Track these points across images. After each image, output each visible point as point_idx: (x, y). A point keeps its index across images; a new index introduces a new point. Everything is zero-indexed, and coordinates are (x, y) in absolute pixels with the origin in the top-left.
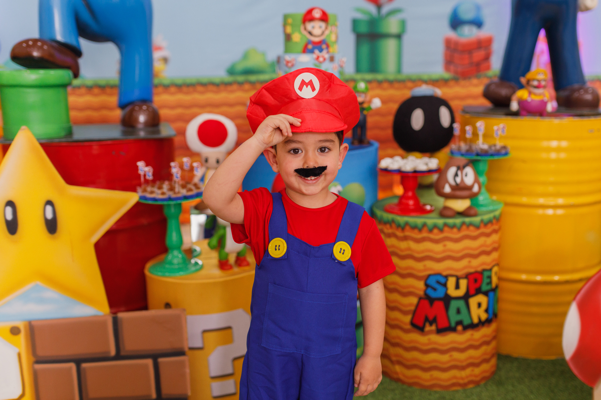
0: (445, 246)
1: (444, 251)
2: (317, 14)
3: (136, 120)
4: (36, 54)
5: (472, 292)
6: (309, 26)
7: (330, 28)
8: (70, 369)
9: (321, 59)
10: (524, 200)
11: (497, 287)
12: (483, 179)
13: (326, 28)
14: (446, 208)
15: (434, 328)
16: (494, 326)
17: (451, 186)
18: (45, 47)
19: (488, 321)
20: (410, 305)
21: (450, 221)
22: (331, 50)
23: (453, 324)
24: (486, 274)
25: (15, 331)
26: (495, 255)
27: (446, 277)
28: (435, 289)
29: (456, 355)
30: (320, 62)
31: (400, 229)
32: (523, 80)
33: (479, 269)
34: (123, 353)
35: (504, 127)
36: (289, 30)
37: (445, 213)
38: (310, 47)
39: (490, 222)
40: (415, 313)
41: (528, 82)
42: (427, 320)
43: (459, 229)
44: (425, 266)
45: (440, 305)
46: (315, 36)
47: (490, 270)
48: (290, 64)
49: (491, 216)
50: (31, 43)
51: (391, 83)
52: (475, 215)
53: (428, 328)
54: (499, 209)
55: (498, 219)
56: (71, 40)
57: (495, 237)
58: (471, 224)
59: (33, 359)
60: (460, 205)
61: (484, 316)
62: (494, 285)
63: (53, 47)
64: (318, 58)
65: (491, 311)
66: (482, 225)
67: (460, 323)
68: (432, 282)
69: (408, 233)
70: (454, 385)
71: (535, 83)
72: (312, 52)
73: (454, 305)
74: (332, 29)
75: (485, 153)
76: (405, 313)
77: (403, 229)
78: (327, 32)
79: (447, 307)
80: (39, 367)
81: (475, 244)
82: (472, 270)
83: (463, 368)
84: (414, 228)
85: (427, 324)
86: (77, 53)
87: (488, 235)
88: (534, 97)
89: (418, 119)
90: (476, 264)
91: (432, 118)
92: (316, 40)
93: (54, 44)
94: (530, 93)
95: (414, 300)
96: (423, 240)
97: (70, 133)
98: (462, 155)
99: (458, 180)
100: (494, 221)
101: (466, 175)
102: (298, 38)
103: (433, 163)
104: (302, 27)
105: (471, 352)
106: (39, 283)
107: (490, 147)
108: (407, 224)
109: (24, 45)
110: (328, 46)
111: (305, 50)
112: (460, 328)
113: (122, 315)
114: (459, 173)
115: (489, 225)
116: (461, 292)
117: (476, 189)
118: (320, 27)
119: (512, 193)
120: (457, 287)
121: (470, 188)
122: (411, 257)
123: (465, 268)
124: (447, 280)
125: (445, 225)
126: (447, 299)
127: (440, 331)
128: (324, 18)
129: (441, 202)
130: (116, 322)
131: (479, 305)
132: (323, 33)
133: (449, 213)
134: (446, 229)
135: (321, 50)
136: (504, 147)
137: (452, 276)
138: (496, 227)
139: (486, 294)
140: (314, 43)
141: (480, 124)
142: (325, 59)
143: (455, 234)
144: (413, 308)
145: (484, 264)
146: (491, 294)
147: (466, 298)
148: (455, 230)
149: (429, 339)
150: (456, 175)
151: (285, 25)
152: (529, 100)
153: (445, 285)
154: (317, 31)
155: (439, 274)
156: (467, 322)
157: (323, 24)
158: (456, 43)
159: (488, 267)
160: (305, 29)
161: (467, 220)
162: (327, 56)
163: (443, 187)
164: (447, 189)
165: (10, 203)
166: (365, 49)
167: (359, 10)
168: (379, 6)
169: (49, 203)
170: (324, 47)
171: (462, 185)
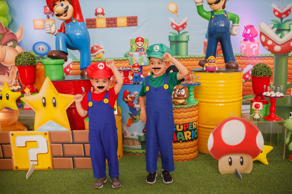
2: (140, 39)
3: (85, 74)
4: (54, 55)
5: (185, 130)
6: (137, 43)
8: (60, 145)
9: (141, 54)
12: (192, 93)
14: (177, 102)
16: (195, 142)
17: (177, 95)
18: (57, 53)
19: (192, 140)
21: (177, 106)
23: (179, 140)
24: (190, 124)
26: (194, 118)
29: (180, 150)
32: (207, 60)
34: (74, 142)
36: (132, 45)
39: (191, 107)
41: (209, 60)
43: (180, 109)
45: (174, 134)
46: (139, 47)
47: (192, 123)
48: (131, 56)
49: (192, 105)
50: (53, 52)
52: (186, 105)
54: (197, 103)
56: (65, 51)
57: (193, 112)
58: (184, 108)
59: (50, 142)
60: (181, 101)
61: (190, 138)
62: (194, 128)
63: (59, 53)
64: (140, 53)
65: (193, 137)
66: (188, 108)
67: (181, 140)
70: (180, 160)
71: (210, 61)
72: (138, 51)
73: (179, 134)
74: (145, 44)
78: (143, 45)
79: (176, 134)
80: (52, 144)
81: (185, 114)
82: (185, 123)
83: (183, 155)
86: (67, 54)
87: (191, 111)
88: (210, 66)
90: (186, 121)
92: (140, 47)
93: (59, 52)
94: (209, 64)
97: (64, 78)
98: (184, 85)
99: (179, 93)
100: (193, 107)
101: (182, 92)
102: (135, 47)
105: (185, 150)
106: (51, 121)
109: (51, 52)
110: (144, 49)
111: (136, 51)
112: (181, 141)
113: (74, 131)
114: (180, 91)
115: (191, 108)
116: (181, 130)
117: (185, 96)
119: (203, 98)
120: (180, 128)
121: (184, 96)
123: (182, 122)
124: (176, 125)
126: (176, 132)
127: (174, 142)
128: (143, 40)
130: (72, 133)
131: (188, 134)
133: (177, 104)
134: (175, 109)
137: (178, 124)
138: (194, 109)
139: (190, 131)
140: (139, 48)
143: (178, 111)
145: (189, 121)
146: (193, 131)
147: (183, 131)
148: (178, 109)
151: (131, 43)
153: (176, 127)
154: (140, 45)
156: (183, 139)
157: (142, 43)
159: (192, 122)
160: (136, 44)
161: (182, 106)
164: (176, 96)
165: (44, 98)
166: (174, 46)
167: (171, 33)
168: (179, 31)
169: (54, 98)
170: (142, 50)
171: (181, 95)
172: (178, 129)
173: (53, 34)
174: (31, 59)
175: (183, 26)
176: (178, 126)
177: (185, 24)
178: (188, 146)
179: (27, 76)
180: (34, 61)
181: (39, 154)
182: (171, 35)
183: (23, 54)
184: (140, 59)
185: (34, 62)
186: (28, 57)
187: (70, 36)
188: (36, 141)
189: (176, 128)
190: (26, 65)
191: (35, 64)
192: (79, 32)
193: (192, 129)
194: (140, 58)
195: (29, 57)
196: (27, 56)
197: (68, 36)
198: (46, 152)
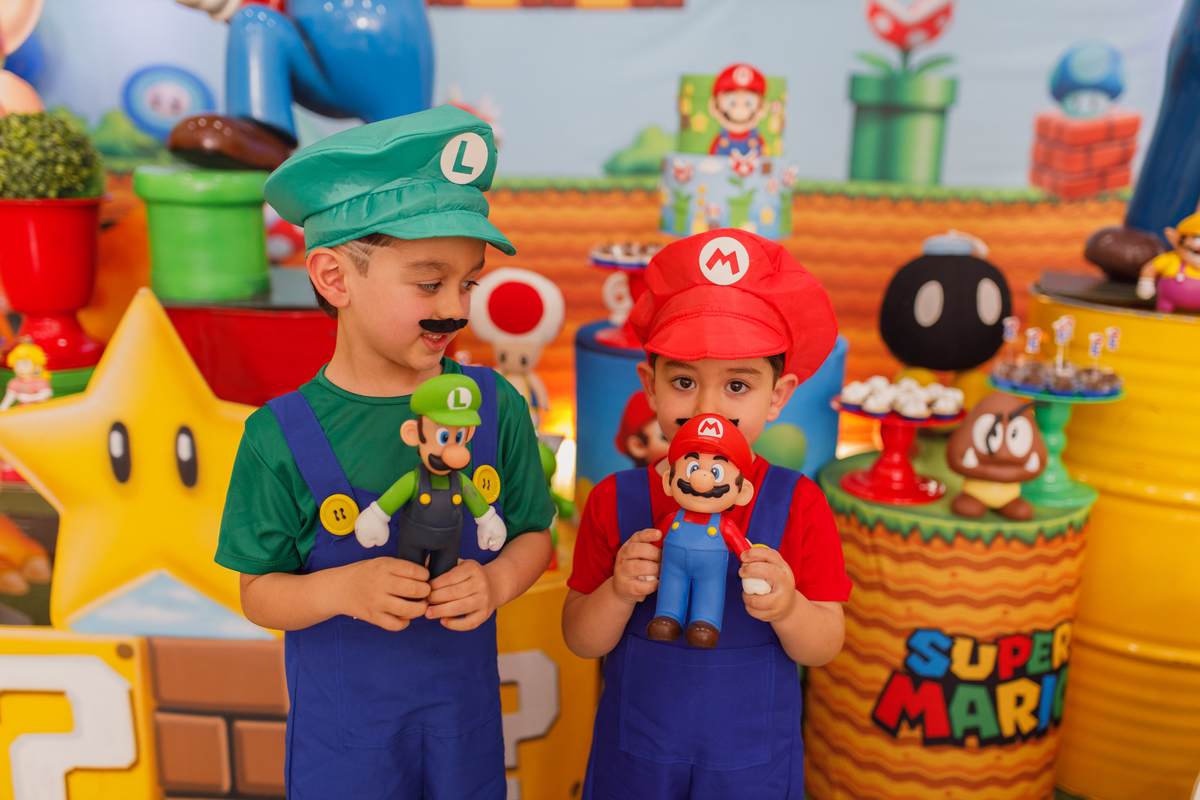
0: (954, 575)
1: (951, 586)
2: (742, 78)
4: (209, 143)
5: (1004, 673)
6: (726, 101)
7: (767, 106)
8: (215, 729)
9: (744, 169)
10: (1151, 490)
11: (1064, 665)
12: (1056, 440)
13: (760, 106)
14: (965, 497)
15: (917, 733)
16: (1050, 743)
17: (978, 454)
18: (228, 132)
19: (1038, 734)
20: (874, 681)
21: (970, 527)
22: (767, 149)
23: (958, 733)
24: (1040, 640)
25: (124, 652)
26: (1066, 602)
27: (952, 638)
28: (926, 659)
29: (960, 794)
30: (743, 175)
31: (865, 531)
32: (1172, 234)
33: (1026, 629)
35: (1114, 335)
36: (687, 107)
37: (961, 507)
38: (724, 143)
39: (1060, 534)
40: (881, 699)
41: (1183, 238)
42: (904, 715)
43: (989, 546)
44: (909, 609)
45: (934, 692)
46: (735, 122)
47: (1052, 631)
48: (682, 176)
49: (1064, 521)
50: (202, 123)
51: (917, 204)
52: (1027, 518)
53: (905, 732)
54: (1087, 503)
55: (1078, 530)
56: (278, 120)
57: (1068, 566)
58: (1015, 537)
59: (153, 704)
60: (997, 494)
61: (1028, 724)
62: (1057, 662)
63: (243, 132)
64: (737, 166)
65: (1044, 714)
66: (1040, 540)
67: (973, 731)
68: (921, 642)
69: (882, 541)
72: (727, 152)
73: (963, 695)
74: (772, 108)
75: (1064, 389)
76: (863, 695)
77: (871, 531)
78: (761, 115)
79: (948, 697)
80: (163, 717)
81: (1020, 577)
82: (1010, 630)
84: (893, 531)
85: (905, 725)
86: (287, 141)
87: (1052, 561)
88: (1190, 272)
89: (929, 304)
90: (1019, 619)
91: (960, 302)
92: (738, 129)
93: (248, 126)
94: (1184, 264)
95: (882, 674)
96: (911, 557)
97: (265, 289)
98: (1015, 388)
99: (996, 443)
100: (1070, 534)
101: (1014, 435)
102: (704, 124)
103: (949, 400)
104: (711, 103)
105: (994, 793)
106: (166, 572)
107: (1078, 374)
108: (879, 521)
109: (191, 126)
110: (761, 142)
111: (715, 149)
112: (972, 742)
114: (999, 428)
115: (1058, 541)
116: (983, 670)
117: (1033, 464)
118: (748, 104)
119: (1121, 472)
120: (974, 659)
121: (1020, 462)
122: (882, 588)
123: (995, 623)
124: (953, 644)
125: (959, 533)
126: (950, 682)
127: (929, 742)
128: (758, 85)
129: (957, 482)
131: (1020, 701)
132: (752, 116)
133: (971, 508)
134: (960, 541)
135: (745, 151)
136: (1111, 378)
137: (964, 636)
138: (1073, 545)
139: (1037, 679)
140: (733, 136)
141: (1064, 324)
142: (751, 169)
143: (977, 554)
144: (878, 688)
145: (1036, 619)
146: (1049, 681)
147: (991, 683)
148: (979, 546)
149: (906, 755)
150: (992, 432)
151: (681, 97)
152: (1180, 278)
153: (947, 653)
154: (740, 112)
155: (937, 630)
156: (988, 730)
157: (753, 99)
158: (1061, 130)
159: (1047, 626)
160: (717, 106)
161: (1008, 527)
162: (756, 163)
163: (962, 456)
164: (970, 460)
165: (119, 427)
166: (871, 133)
167: (864, 57)
168: (906, 50)
169: (185, 430)
170: (753, 143)
171: (1003, 455)
172: (961, 667)
173: (213, 12)
174: (62, 158)
175: (931, 27)
176: (962, 650)
177: (945, 12)
178: (1008, 770)
179: (36, 263)
180: (85, 173)
181: (77, 770)
182: (864, 68)
183: (15, 123)
184: (732, 203)
185: (88, 182)
186: (44, 149)
187: (316, 30)
188: (60, 694)
189: (951, 662)
190: (30, 198)
191: (93, 193)
192: (371, 12)
193: (1045, 666)
194: (734, 192)
195: (55, 146)
196: (42, 137)
197: (302, 29)
198: (126, 757)
